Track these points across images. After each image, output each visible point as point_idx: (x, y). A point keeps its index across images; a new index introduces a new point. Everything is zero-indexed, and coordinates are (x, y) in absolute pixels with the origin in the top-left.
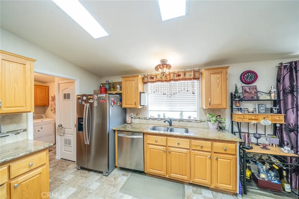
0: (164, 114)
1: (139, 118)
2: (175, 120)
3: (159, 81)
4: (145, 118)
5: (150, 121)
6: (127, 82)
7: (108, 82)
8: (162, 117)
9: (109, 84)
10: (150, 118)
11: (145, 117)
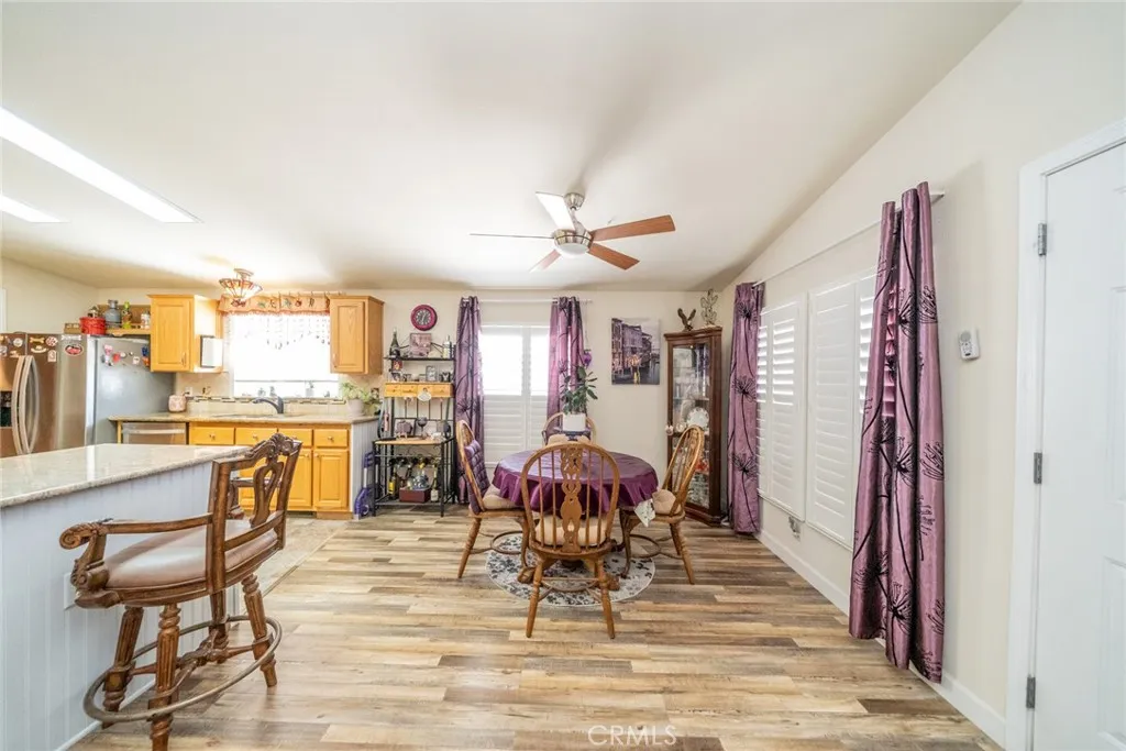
0: (272, 389)
1: (210, 398)
2: (294, 401)
3: (254, 311)
4: (225, 400)
5: (238, 404)
6: (165, 309)
7: (116, 302)
8: (267, 395)
9: (119, 308)
10: (237, 399)
11: (224, 395)
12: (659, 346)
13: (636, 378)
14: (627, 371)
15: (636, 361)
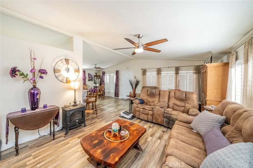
12: (93, 77)
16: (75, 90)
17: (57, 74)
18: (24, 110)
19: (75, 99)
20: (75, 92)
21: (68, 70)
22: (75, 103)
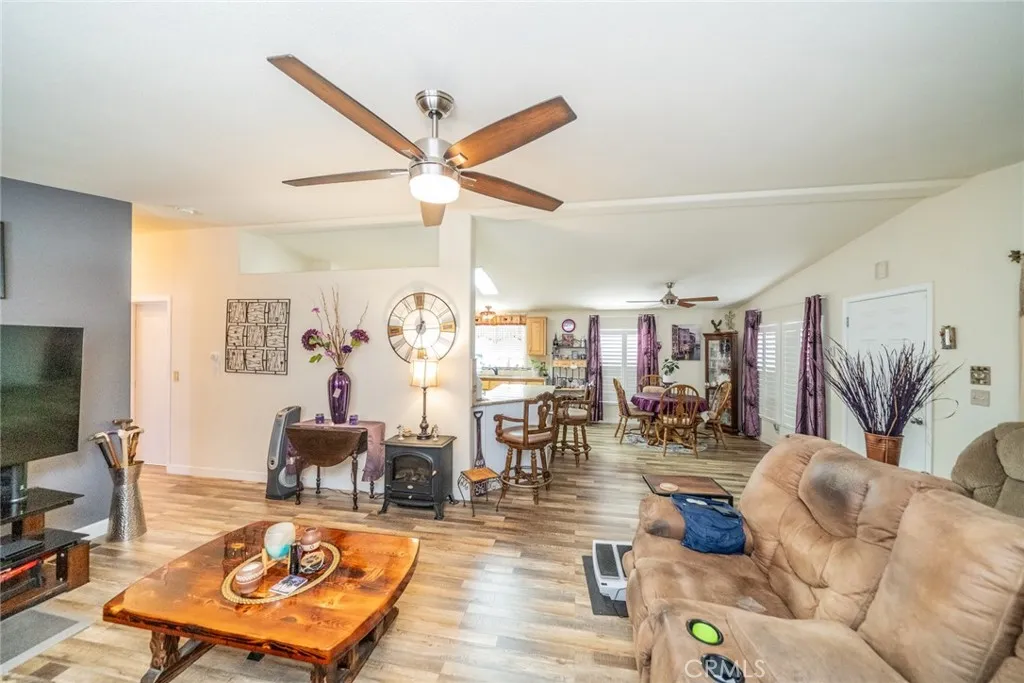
0: (493, 363)
2: (503, 368)
8: (490, 365)
12: (700, 340)
13: (687, 356)
14: (681, 353)
15: (686, 347)
16: (425, 389)
17: (395, 339)
18: (320, 419)
19: (424, 418)
20: (425, 394)
21: (421, 327)
22: (424, 428)
